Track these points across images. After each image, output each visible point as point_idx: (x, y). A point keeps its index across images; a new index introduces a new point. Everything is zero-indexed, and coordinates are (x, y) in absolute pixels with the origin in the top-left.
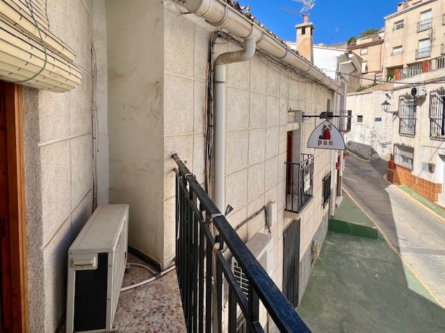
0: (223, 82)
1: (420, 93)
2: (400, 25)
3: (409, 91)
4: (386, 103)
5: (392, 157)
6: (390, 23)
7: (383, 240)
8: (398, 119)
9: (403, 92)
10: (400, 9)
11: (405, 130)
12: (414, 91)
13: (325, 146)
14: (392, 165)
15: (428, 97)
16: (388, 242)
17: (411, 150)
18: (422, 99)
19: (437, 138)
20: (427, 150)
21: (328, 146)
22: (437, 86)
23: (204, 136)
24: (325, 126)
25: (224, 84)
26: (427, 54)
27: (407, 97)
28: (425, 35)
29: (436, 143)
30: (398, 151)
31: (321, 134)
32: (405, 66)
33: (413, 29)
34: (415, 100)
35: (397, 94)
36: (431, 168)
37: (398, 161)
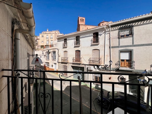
0: (19, 39)
1: (50, 51)
2: (43, 36)
3: (48, 51)
4: (43, 53)
5: (45, 65)
6: (41, 35)
7: (47, 83)
8: (45, 57)
9: (46, 51)
10: (42, 33)
11: (47, 59)
12: (49, 51)
13: (37, 63)
14: (45, 67)
15: (51, 52)
16: (48, 83)
17: (49, 63)
18: (50, 52)
19: (53, 60)
20: (52, 63)
21: (38, 63)
22: (52, 50)
23: (12, 60)
24: (37, 58)
25: (19, 40)
26: (48, 44)
27: (47, 52)
28: (47, 40)
29: (53, 61)
30: (46, 64)
31: (36, 60)
32: (44, 46)
33: (45, 38)
34: (49, 53)
35: (45, 51)
36: (52, 66)
37: (46, 66)
